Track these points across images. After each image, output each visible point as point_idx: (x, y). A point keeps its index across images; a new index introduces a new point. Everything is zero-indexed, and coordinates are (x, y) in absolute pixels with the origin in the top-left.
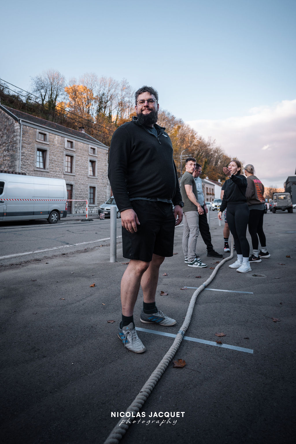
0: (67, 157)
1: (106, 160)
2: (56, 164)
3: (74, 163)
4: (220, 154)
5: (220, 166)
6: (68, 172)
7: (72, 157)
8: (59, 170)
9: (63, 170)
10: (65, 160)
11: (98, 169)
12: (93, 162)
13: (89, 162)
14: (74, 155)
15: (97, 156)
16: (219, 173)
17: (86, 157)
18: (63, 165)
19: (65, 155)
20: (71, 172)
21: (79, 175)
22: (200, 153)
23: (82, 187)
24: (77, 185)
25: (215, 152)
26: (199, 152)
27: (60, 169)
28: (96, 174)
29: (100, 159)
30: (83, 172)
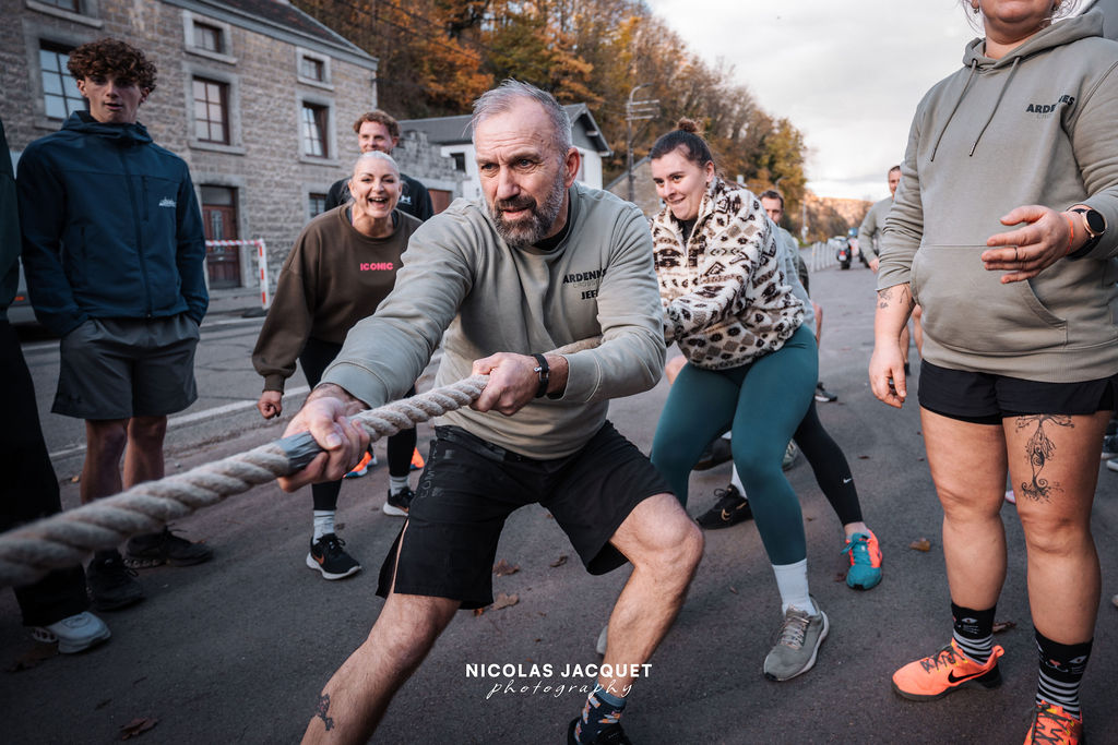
0: (199, 86)
1: (371, 104)
2: (151, 110)
3: (236, 110)
4: (746, 108)
5: (746, 140)
6: (209, 141)
7: (224, 87)
8: (165, 133)
9: (185, 132)
10: (192, 93)
11: (340, 134)
12: (319, 110)
13: (299, 106)
14: (233, 78)
15: (331, 87)
16: (743, 160)
17: (288, 88)
18: (184, 115)
19: (188, 78)
20: (227, 140)
21: (260, 151)
22: (695, 103)
23: (278, 194)
24: (256, 190)
25: (735, 100)
26: (690, 99)
27: (170, 130)
28: (334, 150)
29: (346, 100)
30: (277, 142)
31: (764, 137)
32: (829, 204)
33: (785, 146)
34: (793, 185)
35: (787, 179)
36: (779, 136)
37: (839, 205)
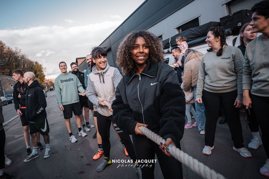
31: (32, 67)
32: (50, 80)
33: (38, 68)
34: (42, 77)
35: (40, 76)
36: (36, 66)
37: (52, 80)
